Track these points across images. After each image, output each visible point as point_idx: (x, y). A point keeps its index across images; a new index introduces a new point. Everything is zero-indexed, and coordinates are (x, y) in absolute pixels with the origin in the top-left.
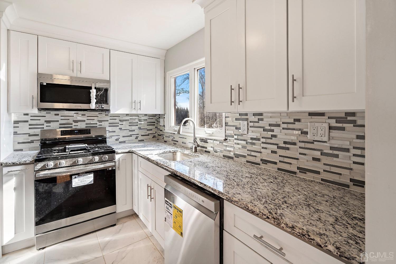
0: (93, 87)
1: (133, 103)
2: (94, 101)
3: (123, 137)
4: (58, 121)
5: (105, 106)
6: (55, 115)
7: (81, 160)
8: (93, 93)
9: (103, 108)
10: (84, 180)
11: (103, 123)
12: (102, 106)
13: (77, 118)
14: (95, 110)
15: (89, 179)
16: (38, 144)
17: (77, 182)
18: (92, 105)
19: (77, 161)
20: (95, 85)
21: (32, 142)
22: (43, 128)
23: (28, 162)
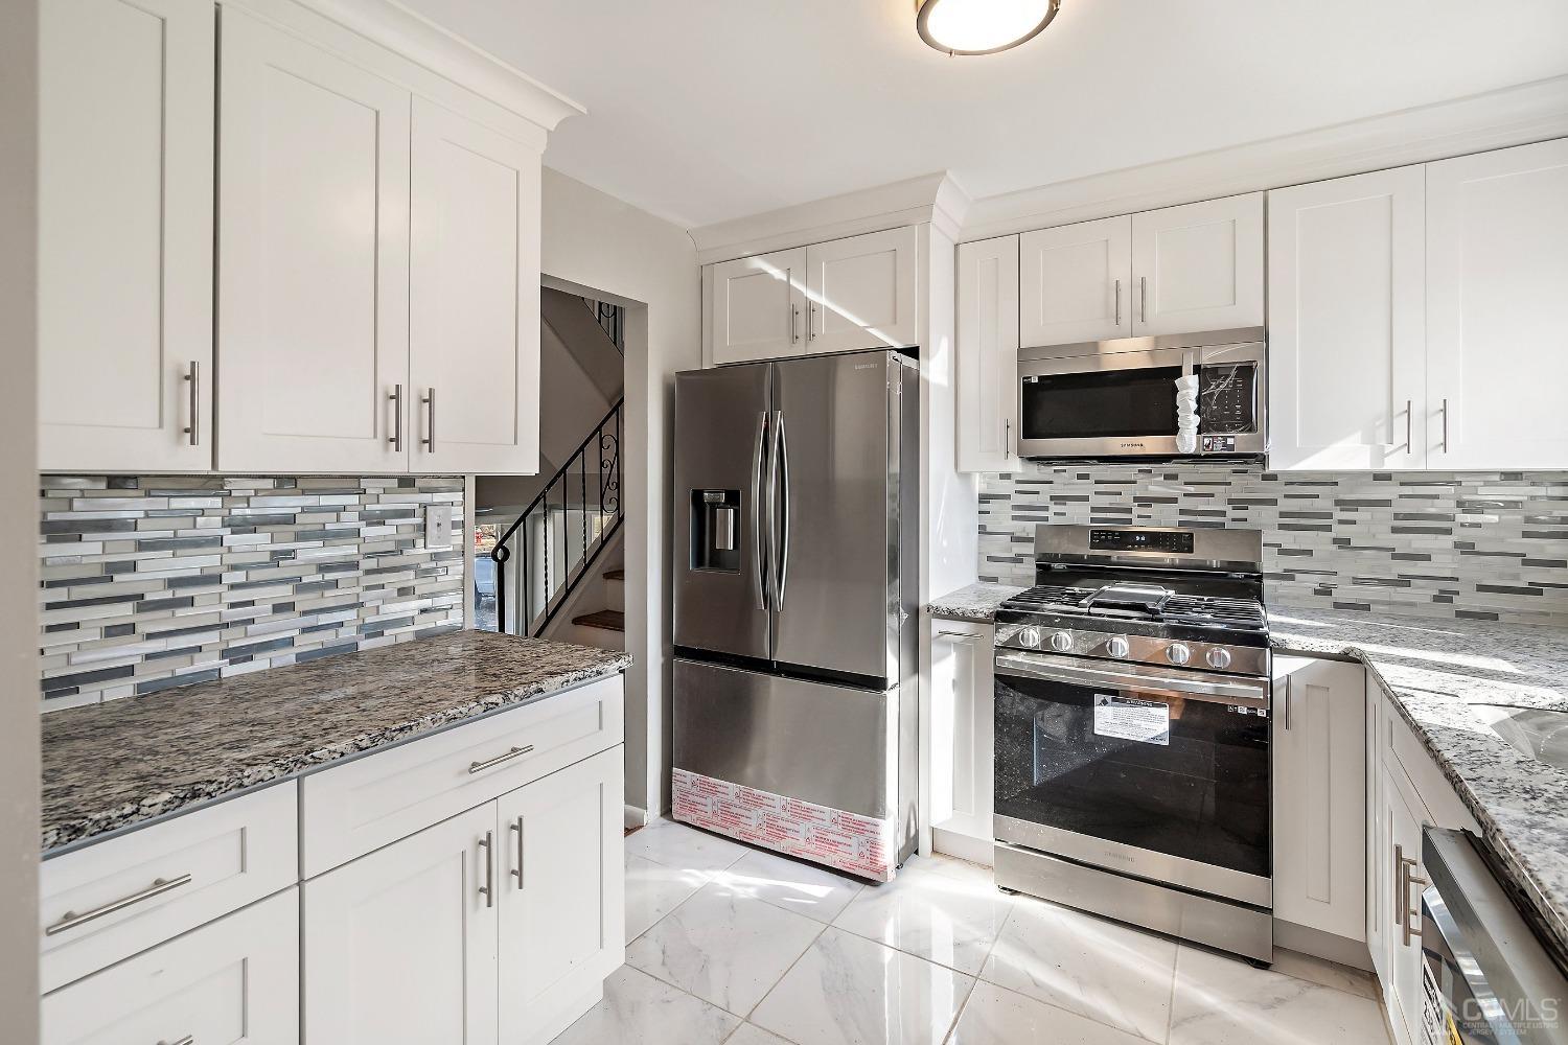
0: (1188, 369)
1: (1395, 416)
2: (1189, 421)
3: (1356, 581)
4: (1086, 499)
5: (1238, 441)
6: (1080, 477)
7: (1122, 645)
8: (1185, 392)
9: (1232, 447)
10: (1135, 722)
11: (1252, 513)
12: (1225, 438)
13: (1147, 490)
14: (1199, 456)
15: (1151, 725)
16: (1029, 569)
17: (1109, 721)
18: (1182, 438)
19: (1108, 645)
20: (1198, 355)
21: (1018, 559)
22: (1046, 519)
23: (980, 615)
